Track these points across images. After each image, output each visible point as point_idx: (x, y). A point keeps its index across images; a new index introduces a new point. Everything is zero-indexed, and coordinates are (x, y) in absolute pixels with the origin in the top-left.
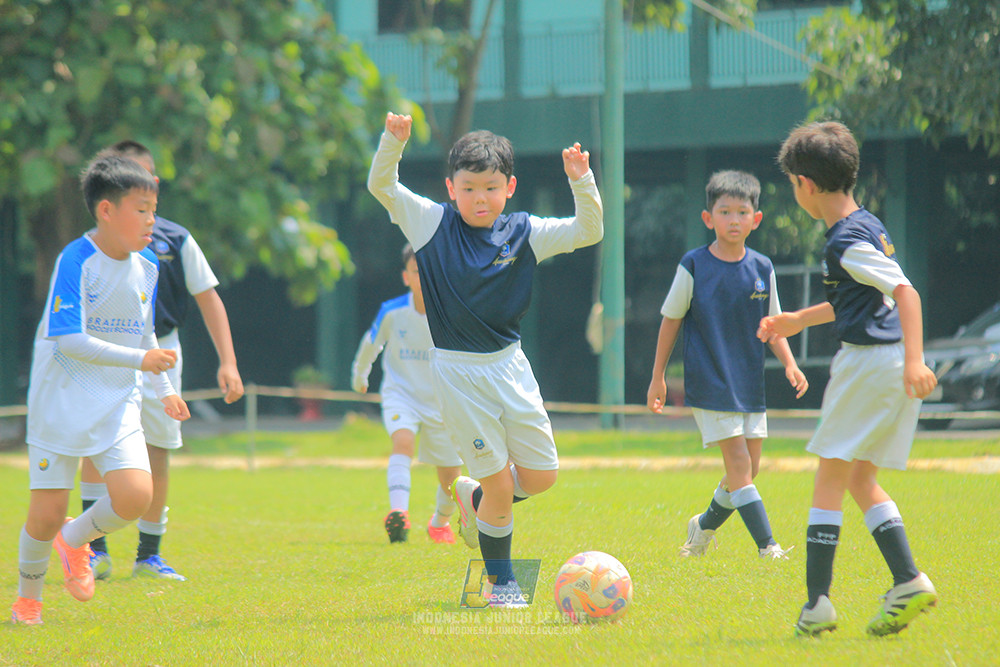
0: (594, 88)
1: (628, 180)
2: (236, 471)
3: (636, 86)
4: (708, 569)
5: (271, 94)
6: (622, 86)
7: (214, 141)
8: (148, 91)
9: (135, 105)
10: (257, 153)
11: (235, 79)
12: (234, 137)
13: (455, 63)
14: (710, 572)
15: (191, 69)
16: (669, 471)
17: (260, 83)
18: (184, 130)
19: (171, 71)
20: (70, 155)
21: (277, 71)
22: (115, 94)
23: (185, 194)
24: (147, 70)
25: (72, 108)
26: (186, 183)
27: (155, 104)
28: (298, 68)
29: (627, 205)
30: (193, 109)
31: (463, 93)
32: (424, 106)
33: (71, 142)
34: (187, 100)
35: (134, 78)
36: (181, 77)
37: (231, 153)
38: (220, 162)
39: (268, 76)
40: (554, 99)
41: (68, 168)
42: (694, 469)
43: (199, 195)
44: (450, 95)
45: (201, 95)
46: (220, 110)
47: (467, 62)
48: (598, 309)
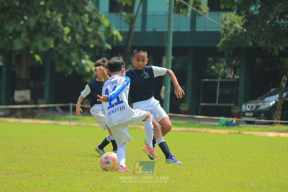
0: (165, 30)
1: (173, 55)
2: (66, 125)
3: (176, 30)
4: (189, 158)
5: (80, 26)
6: (172, 30)
7: (65, 39)
8: (48, 25)
9: (44, 28)
10: (76, 42)
11: (71, 22)
12: (70, 38)
13: (129, 21)
14: (190, 158)
15: (59, 19)
16: (180, 131)
17: (77, 24)
18: (57, 35)
19: (54, 19)
20: (27, 40)
21: (82, 21)
22: (39, 25)
23: (57, 52)
24: (48, 19)
25: (28, 28)
26: (57, 49)
27: (49, 28)
28: (87, 21)
29: (172, 61)
30: (59, 30)
31: (131, 29)
32: (120, 32)
33: (27, 37)
34: (58, 27)
35: (44, 21)
36: (57, 21)
37: (69, 42)
38: (66, 44)
39: (80, 22)
40: (154, 32)
41: (26, 43)
42: (187, 131)
43: (60, 52)
44: (127, 30)
45: (62, 26)
46: (67, 30)
47: (132, 21)
48: (163, 88)
